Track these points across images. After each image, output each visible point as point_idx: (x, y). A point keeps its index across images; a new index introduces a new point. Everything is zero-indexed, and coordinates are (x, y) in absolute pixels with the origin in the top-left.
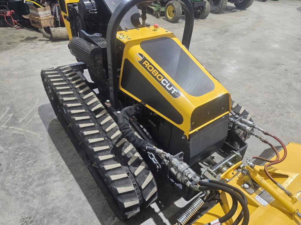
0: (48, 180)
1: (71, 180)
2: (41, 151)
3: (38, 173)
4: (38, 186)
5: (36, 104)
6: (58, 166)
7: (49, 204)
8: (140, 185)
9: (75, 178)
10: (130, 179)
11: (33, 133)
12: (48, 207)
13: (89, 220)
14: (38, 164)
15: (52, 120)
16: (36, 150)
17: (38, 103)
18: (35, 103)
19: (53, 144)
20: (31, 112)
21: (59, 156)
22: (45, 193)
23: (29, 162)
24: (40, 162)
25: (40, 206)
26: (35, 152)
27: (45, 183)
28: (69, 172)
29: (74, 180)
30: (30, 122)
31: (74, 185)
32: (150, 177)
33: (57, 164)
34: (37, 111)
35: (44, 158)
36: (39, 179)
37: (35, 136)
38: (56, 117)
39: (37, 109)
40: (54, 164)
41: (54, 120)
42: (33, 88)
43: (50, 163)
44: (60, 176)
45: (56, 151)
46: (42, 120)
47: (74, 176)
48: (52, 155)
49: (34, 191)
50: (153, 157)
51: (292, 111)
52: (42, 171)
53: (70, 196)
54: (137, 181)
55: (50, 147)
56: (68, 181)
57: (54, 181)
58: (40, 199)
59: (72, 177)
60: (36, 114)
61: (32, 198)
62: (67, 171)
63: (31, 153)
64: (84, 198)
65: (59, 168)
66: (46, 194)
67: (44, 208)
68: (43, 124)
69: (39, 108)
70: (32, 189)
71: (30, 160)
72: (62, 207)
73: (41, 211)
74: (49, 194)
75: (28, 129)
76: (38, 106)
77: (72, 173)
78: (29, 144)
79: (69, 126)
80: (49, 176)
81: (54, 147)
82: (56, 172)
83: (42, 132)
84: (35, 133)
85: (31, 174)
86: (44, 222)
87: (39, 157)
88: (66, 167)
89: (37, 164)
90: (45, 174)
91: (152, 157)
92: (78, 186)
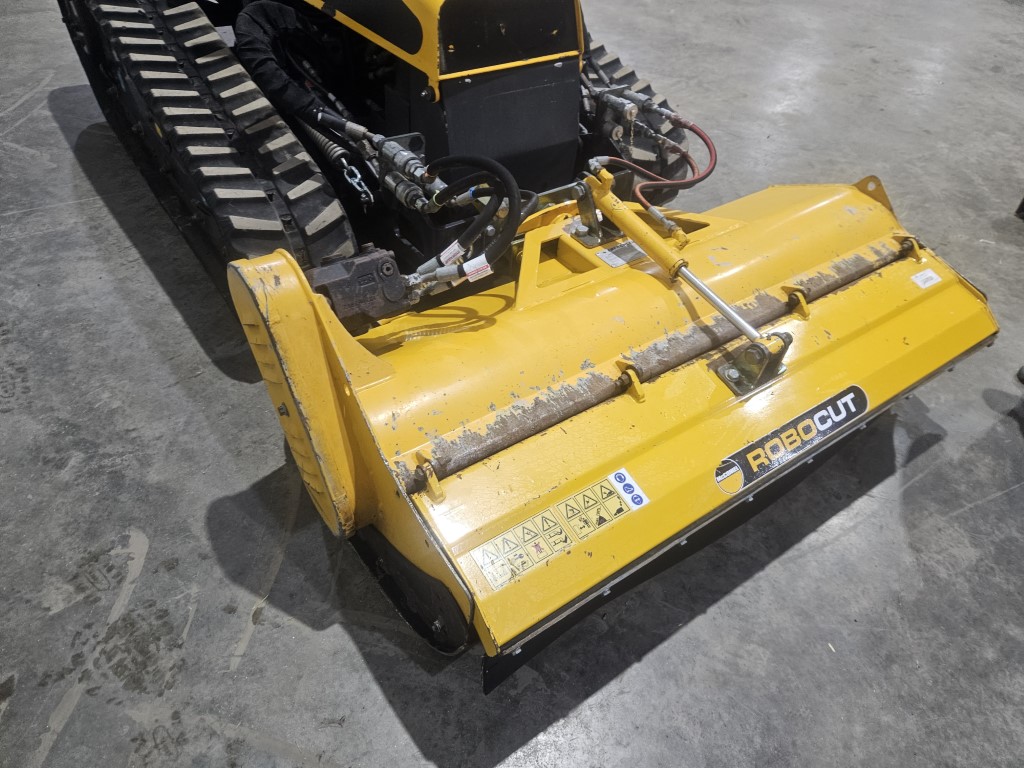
0: (64, 254)
1: (131, 259)
2: (48, 193)
3: (32, 237)
4: (32, 264)
5: (44, 83)
6: (96, 228)
7: (60, 302)
8: (301, 226)
9: (145, 257)
10: (274, 208)
11: (26, 149)
12: (56, 307)
13: (171, 341)
14: (35, 219)
15: (89, 124)
16: (32, 189)
17: (50, 82)
18: (39, 81)
19: (85, 179)
20: (27, 101)
21: (101, 208)
22: (52, 280)
23: (10, 213)
24: (41, 216)
25: (32, 304)
26: (28, 193)
27: (51, 261)
28: (128, 243)
29: (141, 261)
30: (20, 126)
31: (137, 271)
32: (333, 211)
33: (93, 223)
34: (45, 102)
35: (55, 208)
36: (35, 250)
37: (32, 157)
38: (103, 119)
39: (47, 95)
40: (85, 223)
41: (98, 126)
42: (35, 42)
43: (72, 221)
44: (99, 250)
45: (93, 196)
46: (58, 122)
47: (141, 252)
48: (81, 204)
49: (18, 274)
50: (356, 176)
51: (843, 160)
52: (45, 234)
53: (123, 290)
54: (296, 215)
55: (76, 186)
56: (120, 261)
57: (80, 259)
58: (34, 290)
59: (134, 253)
60: (40, 106)
61: (10, 287)
62: (122, 240)
63: (18, 195)
64: (162, 297)
65: (97, 233)
66: (53, 283)
67: (43, 309)
68: (60, 132)
69: (52, 93)
70: (12, 270)
71: (12, 210)
72: (97, 310)
73: (35, 313)
74: (61, 283)
75: (12, 141)
76: (50, 89)
77: (136, 245)
78: (11, 175)
79: (134, 129)
80: (67, 246)
81: (87, 185)
82: (87, 240)
83: (55, 150)
84: (32, 151)
85: (13, 240)
86: (40, 335)
87: (40, 205)
88: (119, 232)
89: (32, 219)
90: (57, 243)
91: (353, 175)
92: (150, 273)
